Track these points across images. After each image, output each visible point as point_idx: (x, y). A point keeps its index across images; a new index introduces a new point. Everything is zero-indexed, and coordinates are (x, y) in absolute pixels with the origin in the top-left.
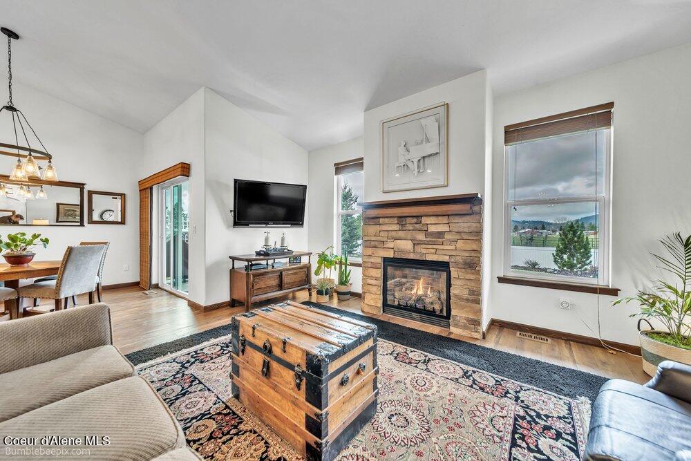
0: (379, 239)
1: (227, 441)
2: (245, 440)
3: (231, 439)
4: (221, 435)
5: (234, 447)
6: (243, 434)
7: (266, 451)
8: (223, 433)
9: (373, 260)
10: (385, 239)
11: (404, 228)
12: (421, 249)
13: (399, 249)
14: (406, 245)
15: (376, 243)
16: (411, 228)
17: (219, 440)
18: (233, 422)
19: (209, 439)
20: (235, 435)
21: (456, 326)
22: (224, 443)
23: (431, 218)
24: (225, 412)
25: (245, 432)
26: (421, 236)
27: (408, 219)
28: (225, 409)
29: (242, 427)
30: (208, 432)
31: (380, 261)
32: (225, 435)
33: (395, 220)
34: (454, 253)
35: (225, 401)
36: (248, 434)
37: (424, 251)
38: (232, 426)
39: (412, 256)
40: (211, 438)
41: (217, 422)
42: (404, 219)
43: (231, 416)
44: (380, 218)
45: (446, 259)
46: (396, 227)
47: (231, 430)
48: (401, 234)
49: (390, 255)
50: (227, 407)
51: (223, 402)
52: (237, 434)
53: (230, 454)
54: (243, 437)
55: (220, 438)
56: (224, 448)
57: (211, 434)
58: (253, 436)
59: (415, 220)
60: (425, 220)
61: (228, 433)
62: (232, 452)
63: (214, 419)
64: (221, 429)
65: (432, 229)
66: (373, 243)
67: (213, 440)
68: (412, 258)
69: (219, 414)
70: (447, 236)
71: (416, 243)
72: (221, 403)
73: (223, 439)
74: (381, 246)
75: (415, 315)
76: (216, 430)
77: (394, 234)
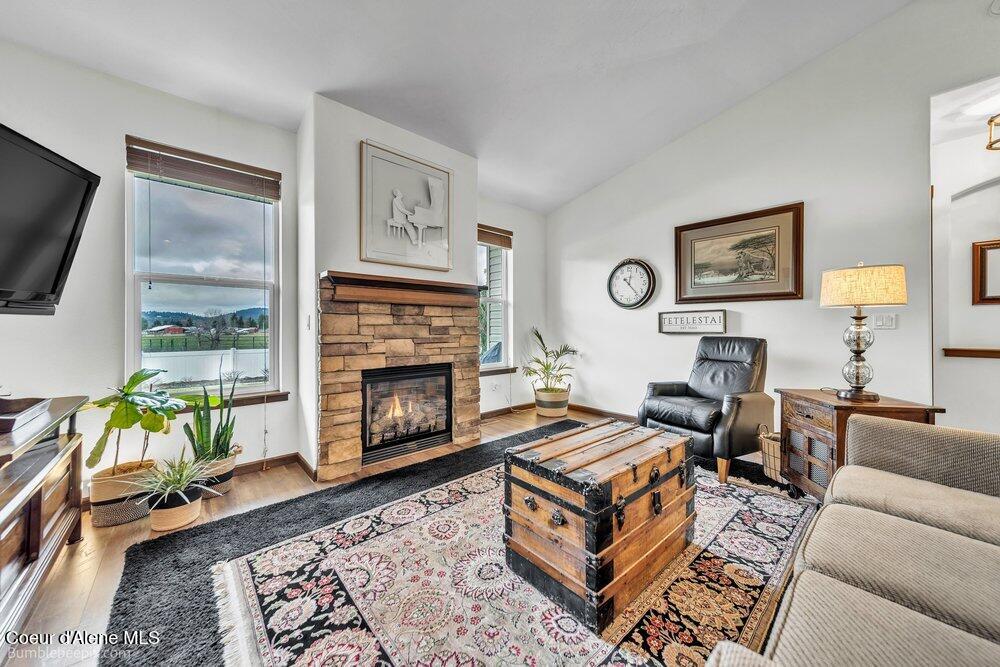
0: (358, 339)
1: (691, 620)
2: (682, 602)
3: (687, 617)
4: (687, 632)
5: (699, 611)
6: (674, 606)
7: (689, 580)
8: (682, 630)
9: (345, 378)
10: (369, 340)
11: (402, 322)
12: (424, 350)
13: (395, 353)
14: (404, 346)
15: (352, 346)
16: (411, 321)
17: (696, 631)
18: (657, 622)
19: (700, 644)
20: (678, 615)
21: (462, 434)
22: (697, 624)
23: (436, 309)
24: (639, 639)
25: (669, 603)
26: (424, 333)
27: (408, 308)
28: (633, 640)
29: (662, 609)
30: (686, 650)
31: (358, 377)
32: (684, 627)
33: (387, 309)
34: (459, 351)
35: (612, 647)
36: (672, 601)
37: (428, 352)
38: (665, 622)
39: (412, 362)
40: (696, 643)
41: (664, 644)
42: (402, 308)
43: (647, 627)
44: (358, 302)
45: (450, 359)
46: (389, 320)
47: (673, 622)
48: (397, 330)
49: (380, 363)
50: (628, 638)
51: (618, 647)
52: (677, 613)
53: (709, 613)
54: (678, 605)
55: (691, 631)
56: (704, 621)
57: (689, 645)
58: (672, 594)
59: (416, 310)
60: (428, 311)
61: (679, 623)
62: (705, 612)
63: (660, 652)
64: (676, 635)
65: (436, 323)
66: (346, 348)
67: (698, 639)
68: (413, 364)
69: (646, 647)
70: (453, 332)
71: (418, 342)
72: (620, 651)
73: (691, 627)
74: (363, 350)
75: (411, 445)
76: (680, 641)
77: (384, 331)
